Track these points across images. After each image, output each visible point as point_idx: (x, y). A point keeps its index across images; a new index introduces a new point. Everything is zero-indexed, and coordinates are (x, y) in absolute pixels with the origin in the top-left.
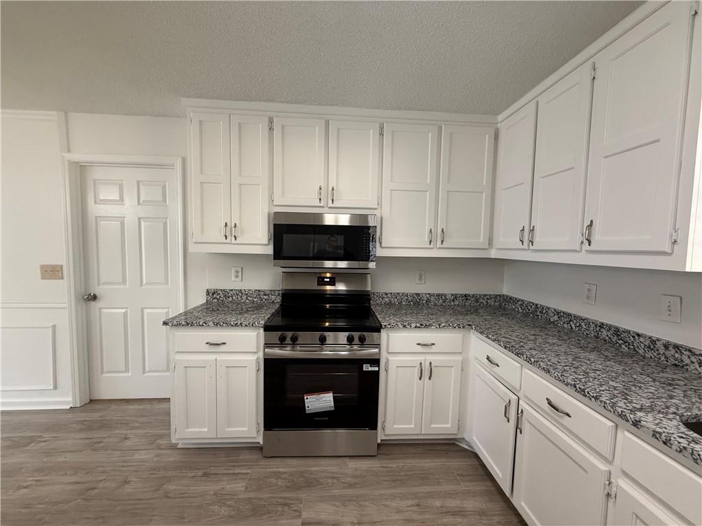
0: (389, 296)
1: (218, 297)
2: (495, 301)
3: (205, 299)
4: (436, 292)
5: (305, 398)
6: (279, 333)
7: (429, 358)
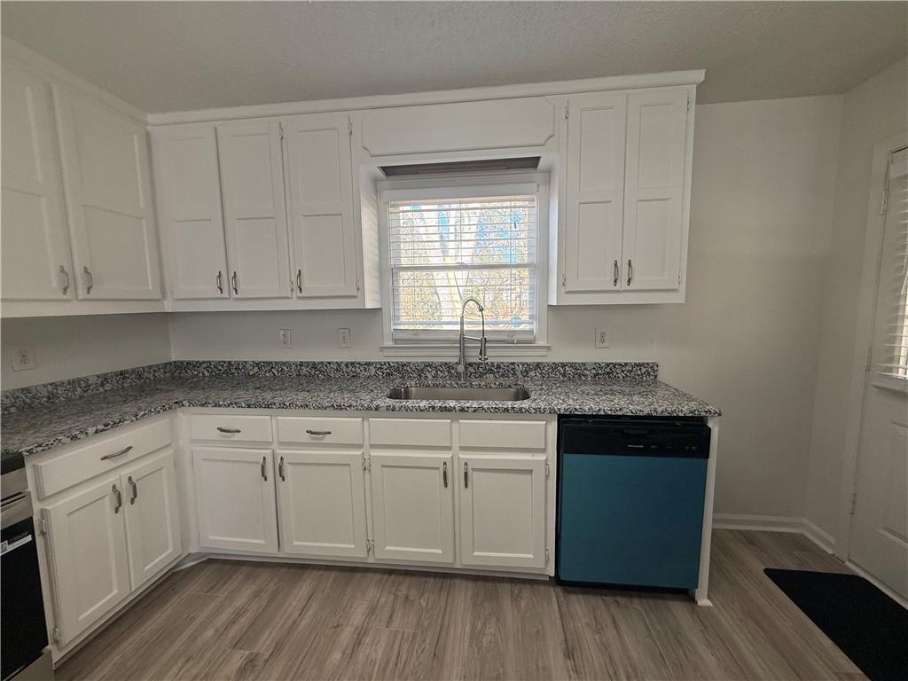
2: (165, 373)
4: (65, 378)
7: (126, 472)
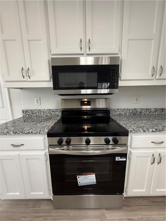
0: (119, 110)
1: (29, 114)
3: (22, 115)
4: (145, 108)
5: (78, 177)
6: (58, 138)
7: (159, 151)
